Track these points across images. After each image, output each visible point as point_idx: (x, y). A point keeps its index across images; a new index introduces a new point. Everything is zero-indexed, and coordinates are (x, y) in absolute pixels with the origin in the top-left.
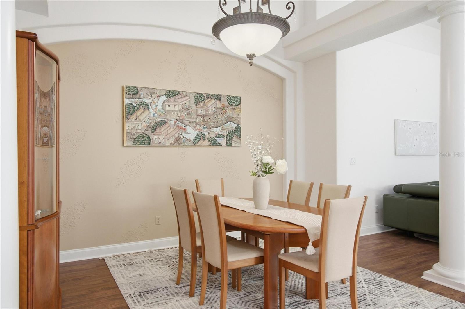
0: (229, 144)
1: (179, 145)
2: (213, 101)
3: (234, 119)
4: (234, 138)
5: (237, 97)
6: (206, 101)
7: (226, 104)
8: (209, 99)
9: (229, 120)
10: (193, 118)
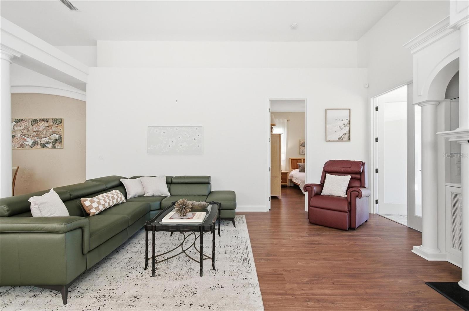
0: (54, 147)
1: (22, 148)
2: (43, 123)
3: (57, 132)
4: (57, 144)
5: (59, 119)
6: (38, 123)
7: (52, 123)
8: (41, 122)
9: (54, 133)
10: (30, 133)
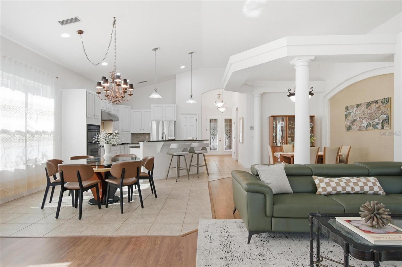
0: (382, 128)
1: (361, 129)
2: (375, 104)
3: (385, 112)
4: (385, 124)
5: (386, 99)
6: (371, 106)
7: (381, 104)
8: (373, 104)
9: (383, 113)
10: (366, 116)
